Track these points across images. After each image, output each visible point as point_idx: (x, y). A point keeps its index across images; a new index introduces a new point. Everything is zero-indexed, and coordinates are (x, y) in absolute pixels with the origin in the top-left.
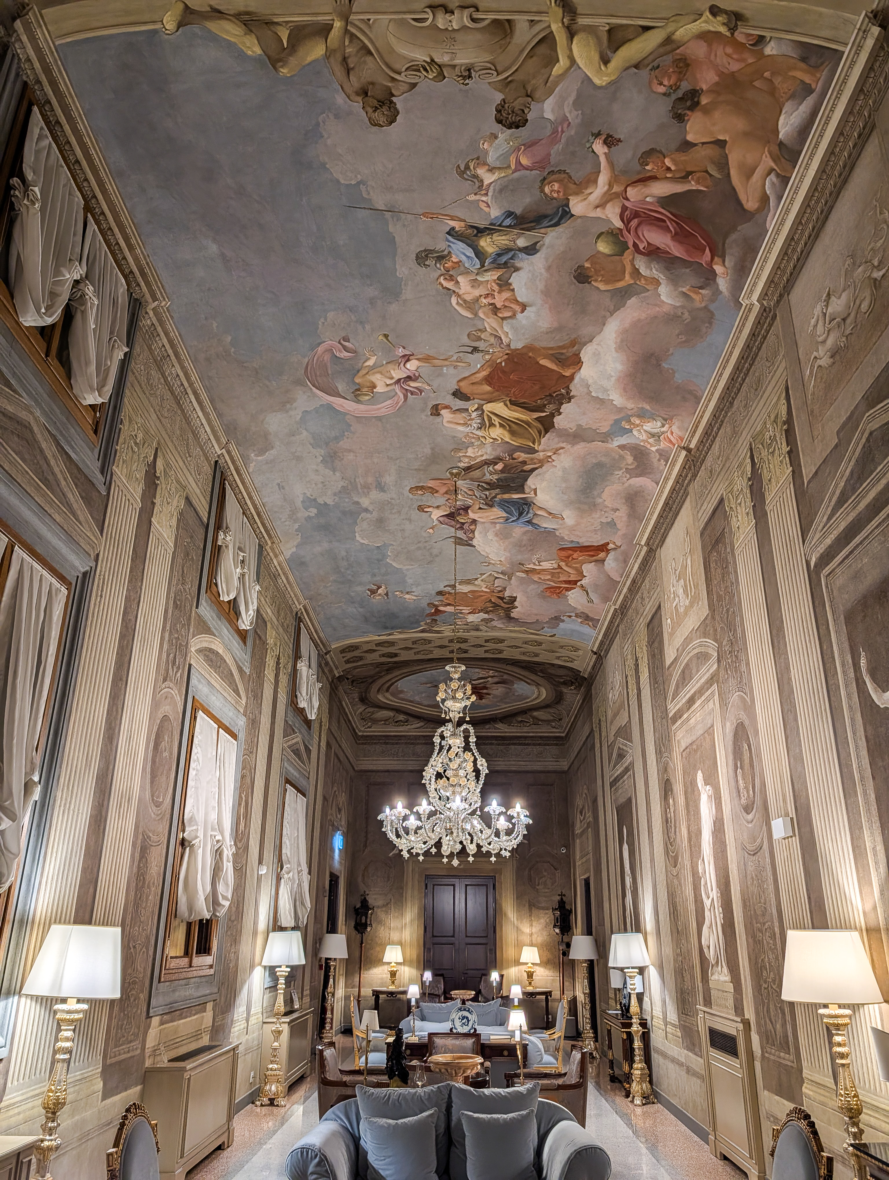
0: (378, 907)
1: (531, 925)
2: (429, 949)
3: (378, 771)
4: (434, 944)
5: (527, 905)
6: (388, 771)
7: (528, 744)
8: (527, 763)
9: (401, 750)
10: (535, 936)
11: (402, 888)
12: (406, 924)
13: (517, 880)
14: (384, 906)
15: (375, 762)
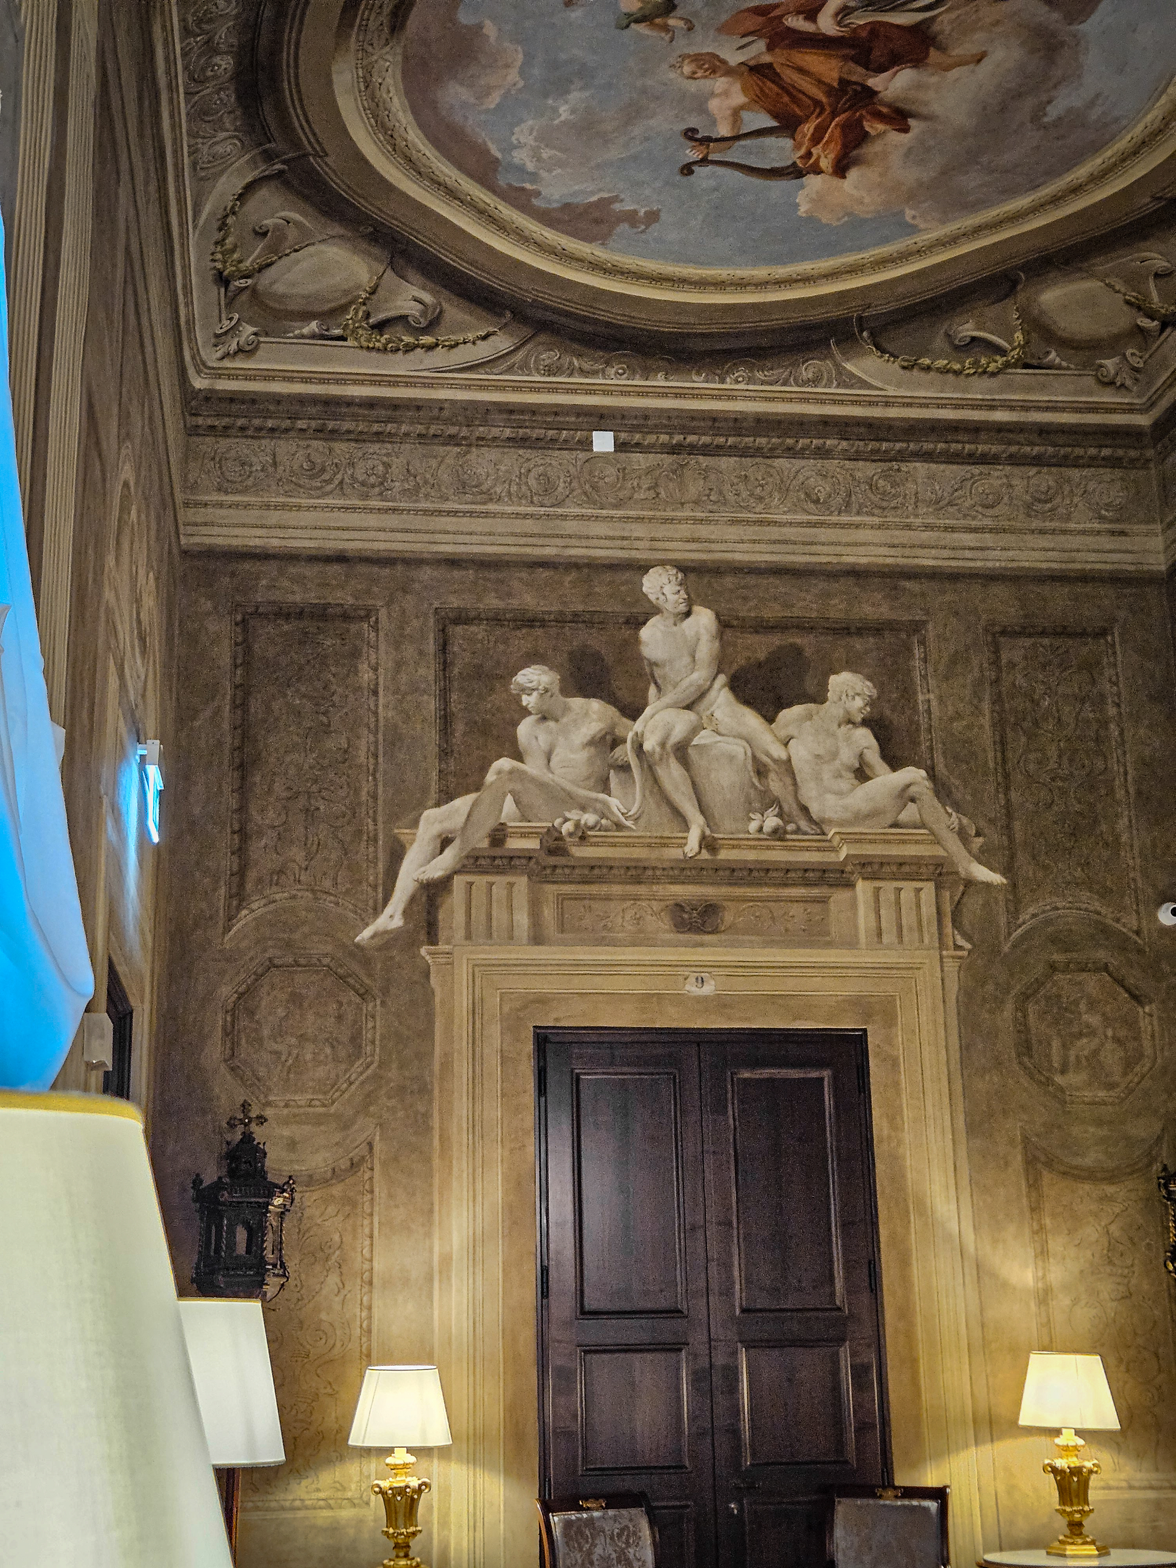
0: (310, 1181)
1: (1043, 1253)
2: (565, 1376)
3: (291, 557)
4: (589, 1351)
5: (1017, 1160)
6: (341, 558)
7: (985, 460)
8: (988, 539)
9: (397, 463)
10: (1062, 1301)
11: (424, 1090)
12: (446, 1260)
13: (965, 1048)
14: (336, 1175)
15: (274, 517)
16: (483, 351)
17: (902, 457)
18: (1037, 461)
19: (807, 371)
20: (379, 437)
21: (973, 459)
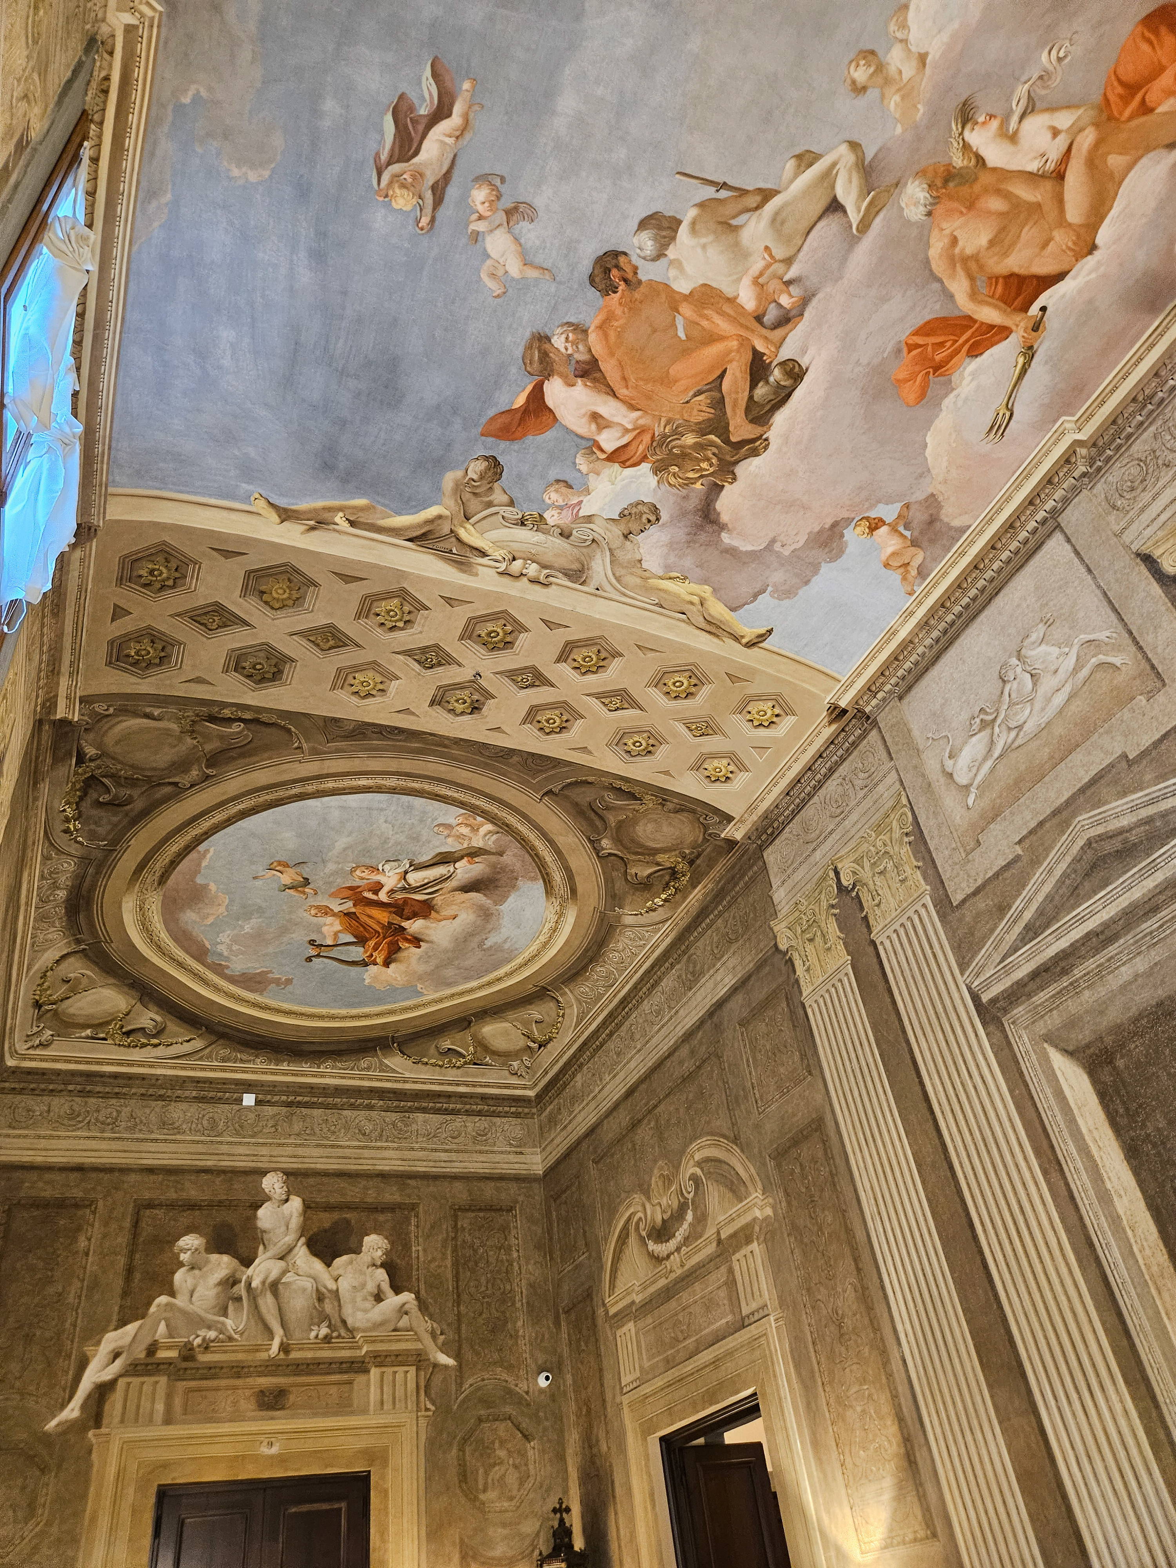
16: (187, 1048)
17: (410, 1110)
18: (480, 1113)
19: (364, 1063)
20: (117, 1095)
21: (448, 1112)
